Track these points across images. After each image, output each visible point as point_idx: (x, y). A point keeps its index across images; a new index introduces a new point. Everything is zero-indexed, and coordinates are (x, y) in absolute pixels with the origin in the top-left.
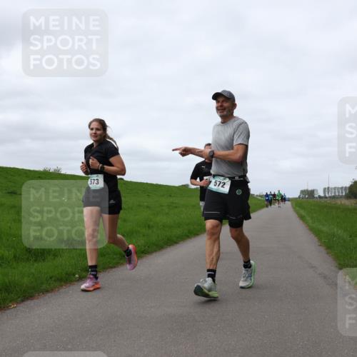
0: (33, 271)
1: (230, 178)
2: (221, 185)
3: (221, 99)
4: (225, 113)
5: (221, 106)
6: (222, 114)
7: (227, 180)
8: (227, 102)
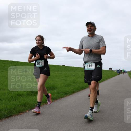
0: (34, 99)
1: (94, 63)
2: (90, 66)
3: (90, 26)
4: (92, 32)
5: (90, 29)
6: (91, 32)
7: (93, 63)
8: (93, 27)
